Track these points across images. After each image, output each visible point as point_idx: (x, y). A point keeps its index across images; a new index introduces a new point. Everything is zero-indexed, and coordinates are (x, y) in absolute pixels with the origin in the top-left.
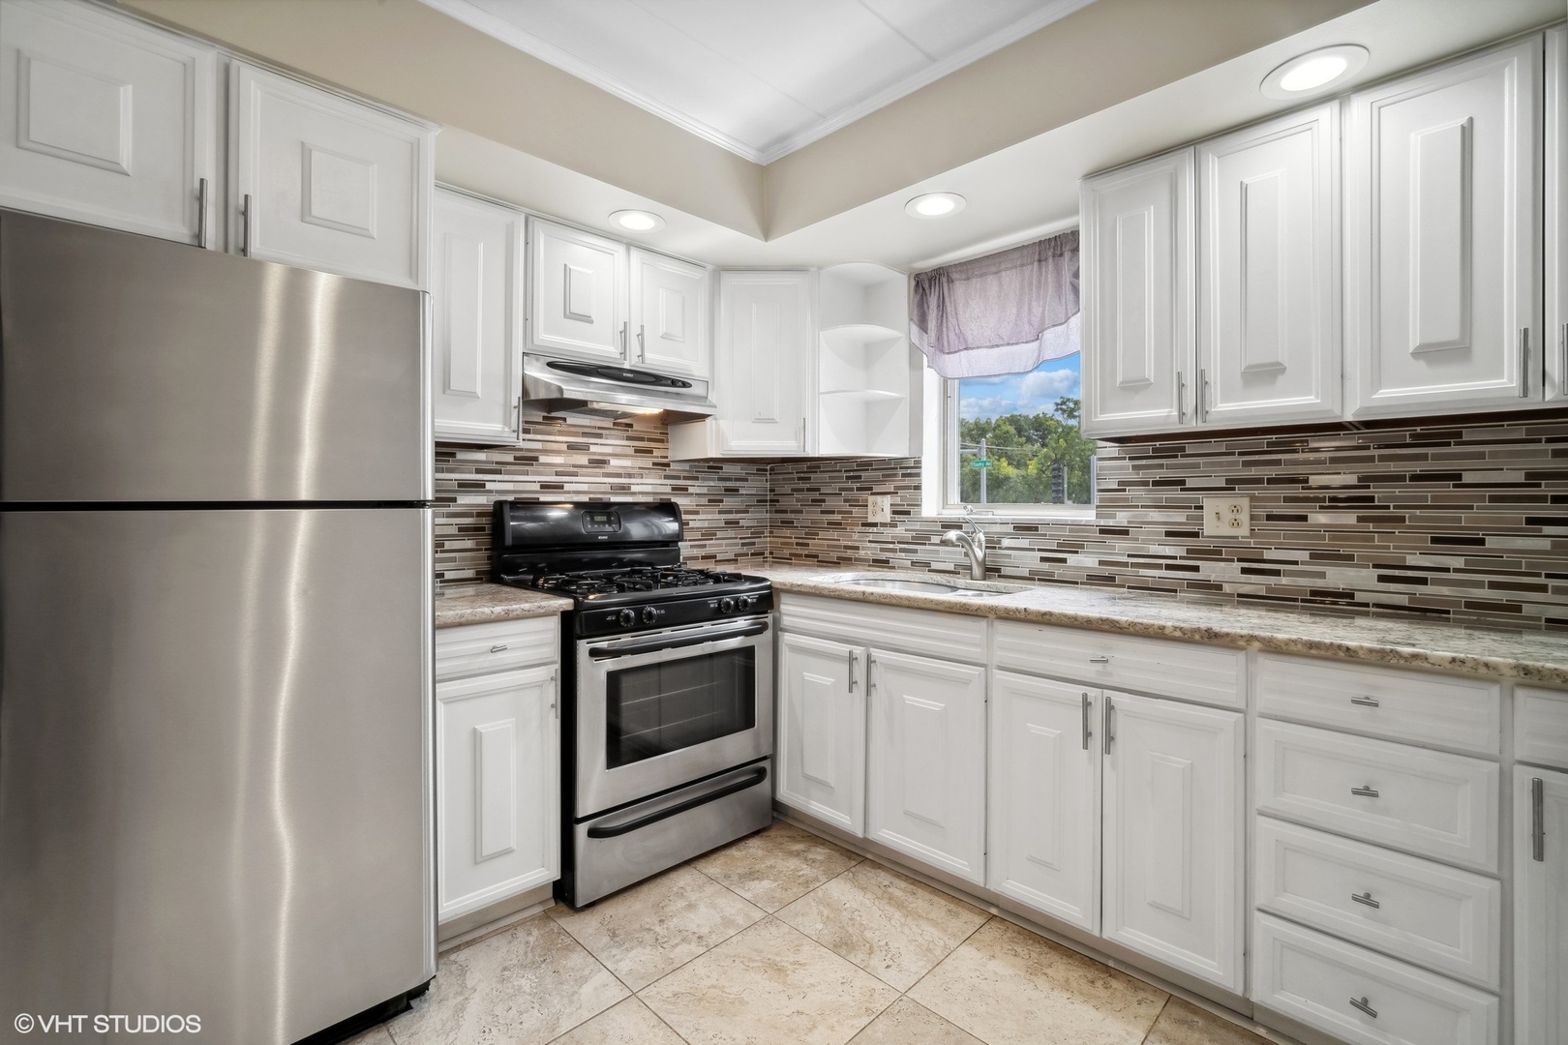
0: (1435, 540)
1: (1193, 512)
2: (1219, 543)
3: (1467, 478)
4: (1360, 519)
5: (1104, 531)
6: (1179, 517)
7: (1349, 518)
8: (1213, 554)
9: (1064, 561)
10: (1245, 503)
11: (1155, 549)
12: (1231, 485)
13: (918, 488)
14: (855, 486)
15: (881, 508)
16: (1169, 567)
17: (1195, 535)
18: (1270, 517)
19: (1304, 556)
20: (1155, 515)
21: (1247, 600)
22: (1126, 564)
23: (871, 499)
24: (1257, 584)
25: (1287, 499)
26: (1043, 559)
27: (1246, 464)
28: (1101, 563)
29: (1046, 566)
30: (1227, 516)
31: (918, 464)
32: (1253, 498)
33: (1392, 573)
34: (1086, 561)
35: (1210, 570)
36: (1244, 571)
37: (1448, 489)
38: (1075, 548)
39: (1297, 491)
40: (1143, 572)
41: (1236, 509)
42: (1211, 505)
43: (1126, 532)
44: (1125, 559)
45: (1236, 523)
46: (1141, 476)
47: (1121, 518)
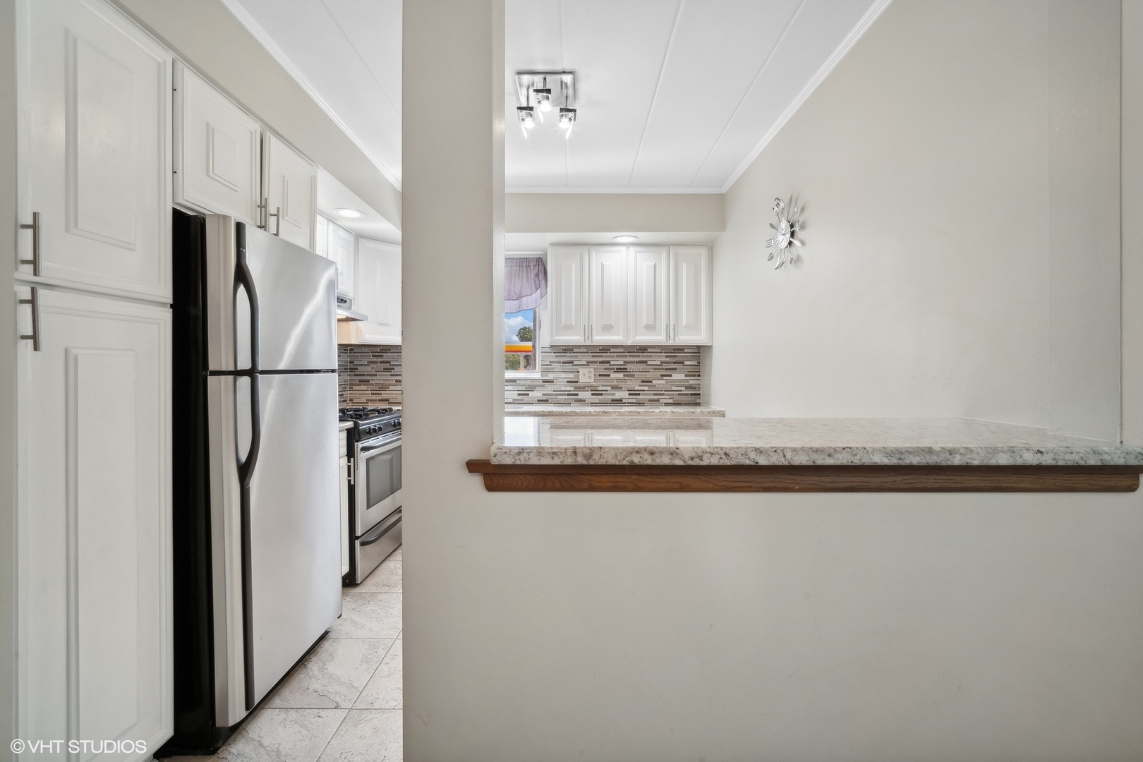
0: (642, 382)
1: (576, 374)
2: (585, 384)
3: (648, 363)
4: (624, 375)
5: (545, 381)
6: (571, 376)
7: (620, 375)
8: (583, 389)
9: (528, 394)
10: (592, 370)
11: (563, 388)
12: (589, 363)
16: (568, 395)
17: (577, 382)
18: (600, 375)
19: (609, 388)
20: (563, 375)
21: (593, 404)
22: (552, 394)
24: (597, 399)
25: (605, 369)
26: (519, 395)
27: (593, 356)
28: (543, 394)
29: (520, 397)
30: (587, 375)
32: (595, 369)
33: (633, 393)
34: (537, 394)
35: (582, 395)
36: (592, 394)
37: (644, 366)
38: (532, 388)
39: (607, 366)
40: (558, 397)
41: (590, 372)
42: (582, 371)
43: (553, 382)
44: (552, 392)
45: (590, 378)
46: (558, 359)
47: (551, 376)
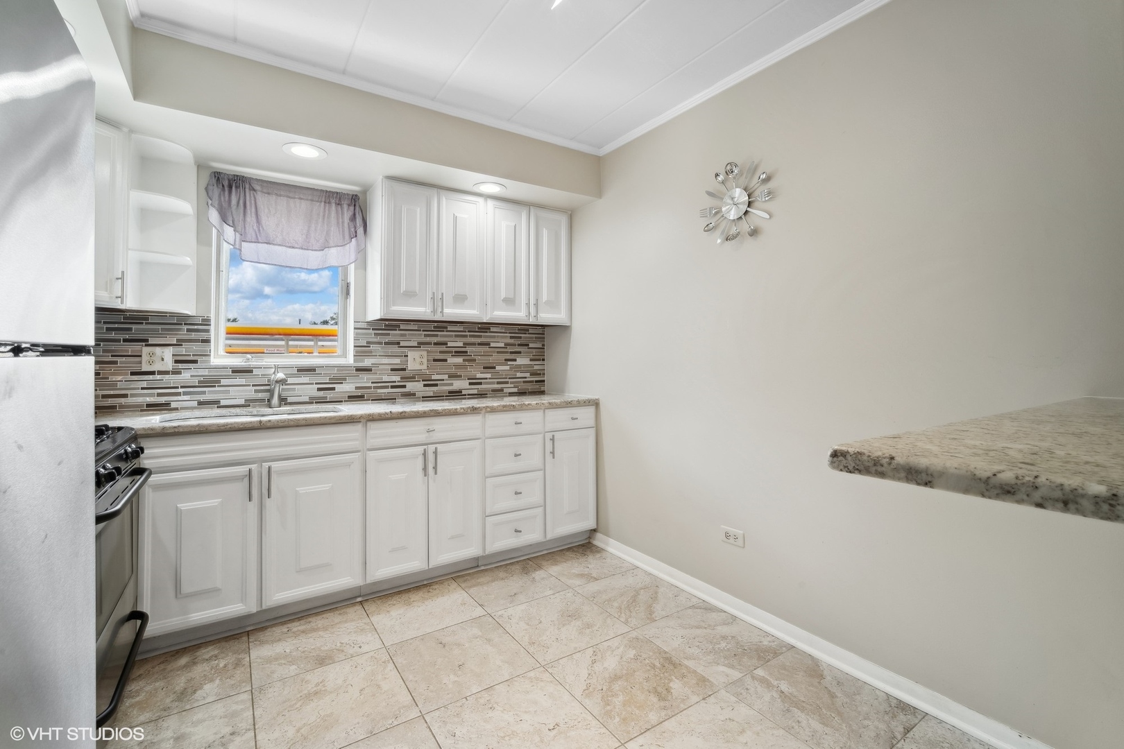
0: (484, 368)
1: (404, 359)
2: (414, 373)
3: (492, 345)
4: (464, 360)
5: (359, 370)
6: (397, 361)
7: (459, 360)
8: (411, 378)
9: (333, 389)
10: (425, 354)
11: (385, 378)
12: (420, 344)
13: (207, 341)
14: (121, 337)
15: (164, 358)
16: (392, 387)
17: (404, 370)
18: (435, 360)
19: (446, 377)
20: (386, 361)
21: (426, 398)
22: (370, 388)
23: (146, 350)
24: (430, 391)
25: (441, 352)
26: (319, 389)
27: (426, 336)
28: (357, 388)
29: (321, 394)
30: (418, 360)
31: (206, 322)
32: (428, 352)
33: (474, 382)
34: (348, 387)
35: (410, 387)
36: (425, 385)
37: (486, 349)
38: (340, 380)
39: (443, 348)
40: (379, 391)
41: (421, 357)
42: (412, 354)
43: (370, 370)
44: (370, 385)
45: (421, 363)
46: (378, 339)
47: (367, 362)
